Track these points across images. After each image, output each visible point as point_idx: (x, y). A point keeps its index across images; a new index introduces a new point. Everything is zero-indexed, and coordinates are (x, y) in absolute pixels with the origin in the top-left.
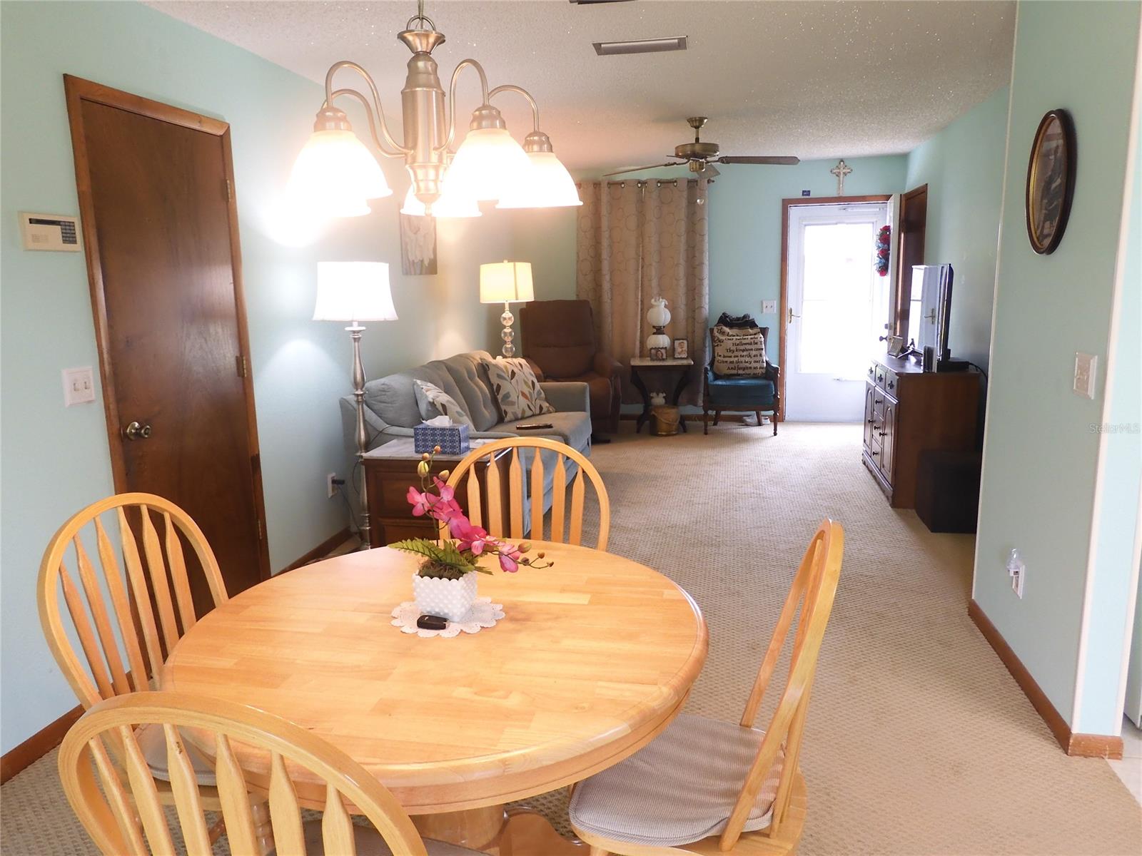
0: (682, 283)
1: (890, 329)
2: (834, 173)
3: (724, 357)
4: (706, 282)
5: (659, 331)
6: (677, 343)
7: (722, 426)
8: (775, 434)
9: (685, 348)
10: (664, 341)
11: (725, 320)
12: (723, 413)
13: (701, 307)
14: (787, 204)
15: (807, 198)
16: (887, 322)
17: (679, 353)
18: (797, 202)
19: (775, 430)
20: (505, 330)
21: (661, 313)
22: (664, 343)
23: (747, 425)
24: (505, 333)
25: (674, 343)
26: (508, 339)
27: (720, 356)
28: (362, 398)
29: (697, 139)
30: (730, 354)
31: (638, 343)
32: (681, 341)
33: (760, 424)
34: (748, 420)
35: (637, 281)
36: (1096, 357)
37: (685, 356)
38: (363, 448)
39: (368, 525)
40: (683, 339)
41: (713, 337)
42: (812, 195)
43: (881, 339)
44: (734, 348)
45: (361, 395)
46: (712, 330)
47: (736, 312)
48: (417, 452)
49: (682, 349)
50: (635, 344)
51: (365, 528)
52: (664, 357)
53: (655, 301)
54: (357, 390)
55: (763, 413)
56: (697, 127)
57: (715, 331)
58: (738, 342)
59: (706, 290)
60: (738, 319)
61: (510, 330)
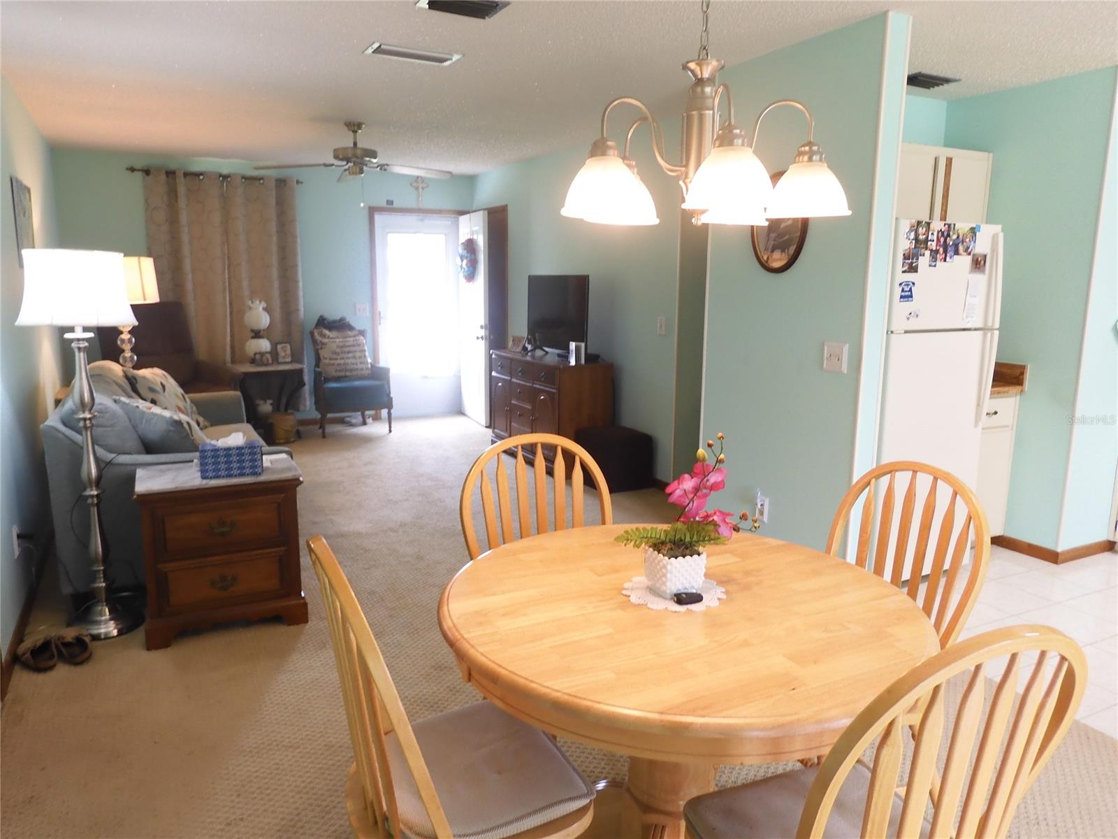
0: (276, 284)
1: (486, 329)
2: (414, 187)
3: (330, 359)
4: (301, 284)
5: (257, 334)
6: (279, 347)
7: (331, 429)
8: (390, 431)
9: (289, 352)
10: (264, 345)
11: (322, 323)
12: (330, 415)
13: (297, 310)
14: (372, 211)
15: (390, 208)
16: (483, 324)
17: (284, 357)
18: (381, 210)
19: (390, 427)
20: (123, 336)
21: (260, 316)
22: (266, 348)
23: (352, 425)
24: (123, 341)
25: (276, 347)
26: (127, 347)
27: (326, 358)
28: (91, 423)
29: (355, 144)
30: (335, 356)
31: (228, 348)
32: (284, 345)
33: (364, 423)
34: (354, 421)
35: (224, 283)
36: (848, 345)
37: (289, 360)
38: (94, 485)
39: (102, 580)
40: (285, 343)
41: (314, 342)
42: (395, 205)
43: (478, 338)
44: (338, 350)
45: (90, 419)
46: (312, 333)
47: (333, 314)
48: (203, 478)
49: (285, 351)
50: (225, 350)
51: (97, 585)
52: (270, 361)
53: (252, 303)
54: (84, 412)
55: (367, 413)
56: (355, 132)
57: (316, 334)
58: (341, 344)
59: (301, 293)
60: (334, 322)
61: (129, 336)
